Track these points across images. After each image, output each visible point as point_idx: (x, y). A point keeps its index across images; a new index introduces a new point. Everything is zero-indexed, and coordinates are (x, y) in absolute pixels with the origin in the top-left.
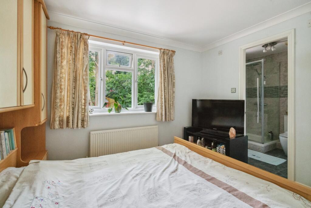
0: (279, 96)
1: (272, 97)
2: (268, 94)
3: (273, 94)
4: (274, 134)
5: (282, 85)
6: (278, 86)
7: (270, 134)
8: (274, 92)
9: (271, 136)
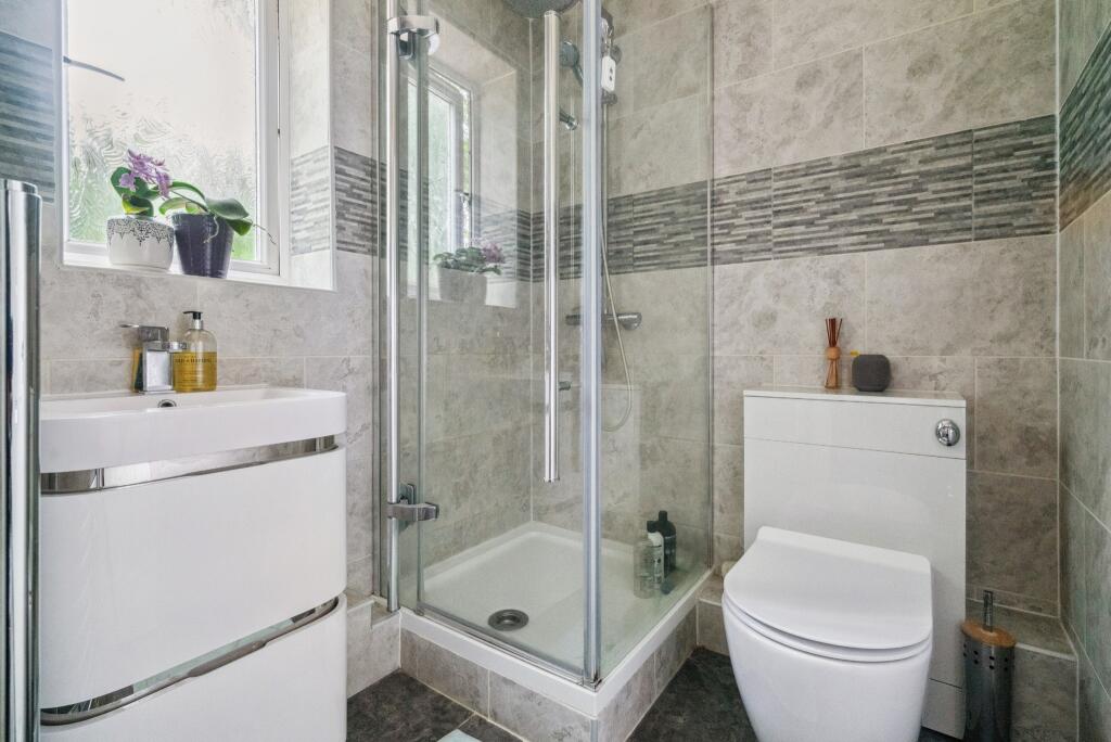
0: (709, 248)
1: (669, 266)
2: (646, 243)
3: (677, 245)
4: (679, 535)
5: (723, 170)
6: (703, 184)
7: (656, 538)
8: (679, 228)
9: (659, 553)
